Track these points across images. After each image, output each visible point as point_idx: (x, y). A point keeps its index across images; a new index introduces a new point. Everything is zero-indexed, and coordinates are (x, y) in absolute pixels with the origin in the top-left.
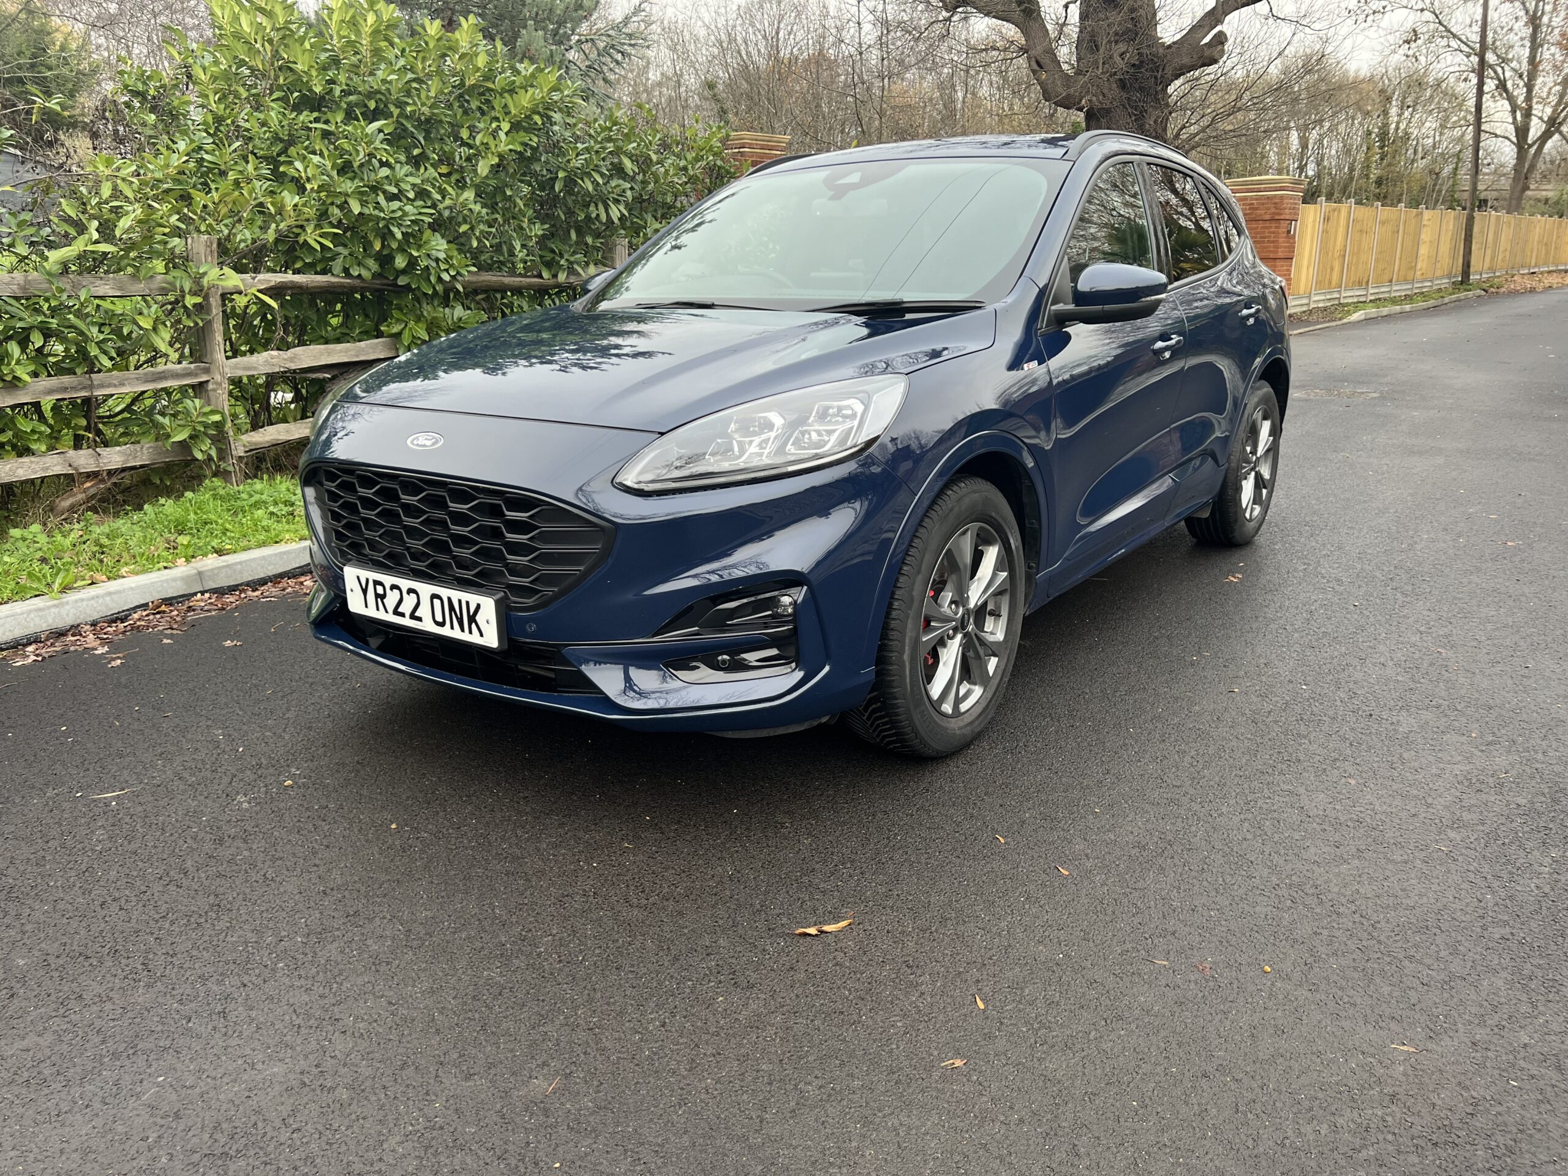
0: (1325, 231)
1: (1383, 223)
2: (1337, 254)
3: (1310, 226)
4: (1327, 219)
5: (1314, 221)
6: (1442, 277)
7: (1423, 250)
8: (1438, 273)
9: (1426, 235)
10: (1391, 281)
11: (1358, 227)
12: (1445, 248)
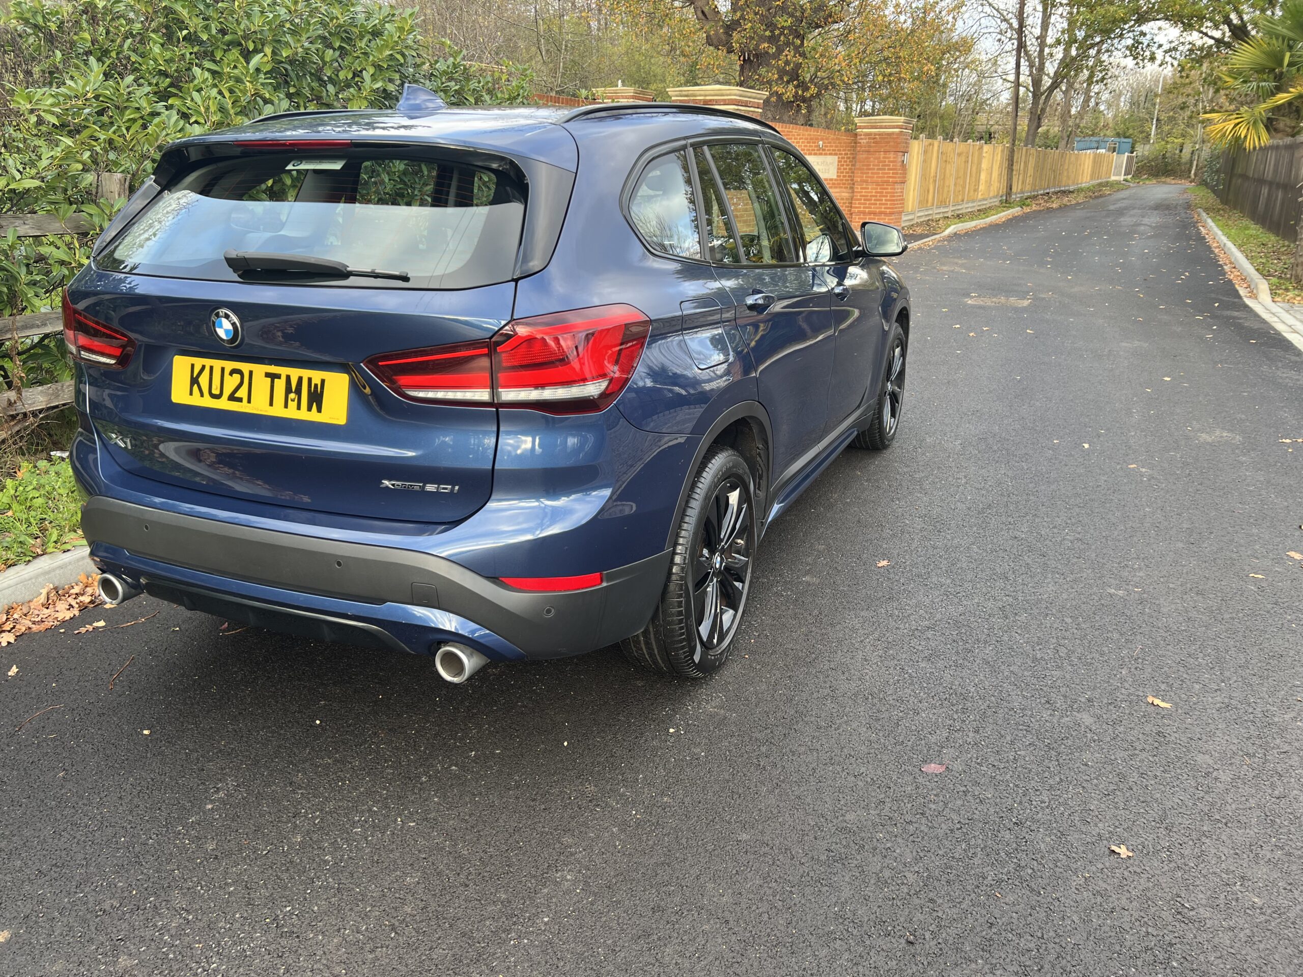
0: (925, 161)
1: (959, 155)
2: (931, 180)
3: (915, 157)
4: (925, 152)
5: (918, 153)
6: (994, 197)
7: (983, 176)
8: (992, 194)
9: (985, 165)
10: (963, 201)
11: (944, 159)
12: (995, 174)
